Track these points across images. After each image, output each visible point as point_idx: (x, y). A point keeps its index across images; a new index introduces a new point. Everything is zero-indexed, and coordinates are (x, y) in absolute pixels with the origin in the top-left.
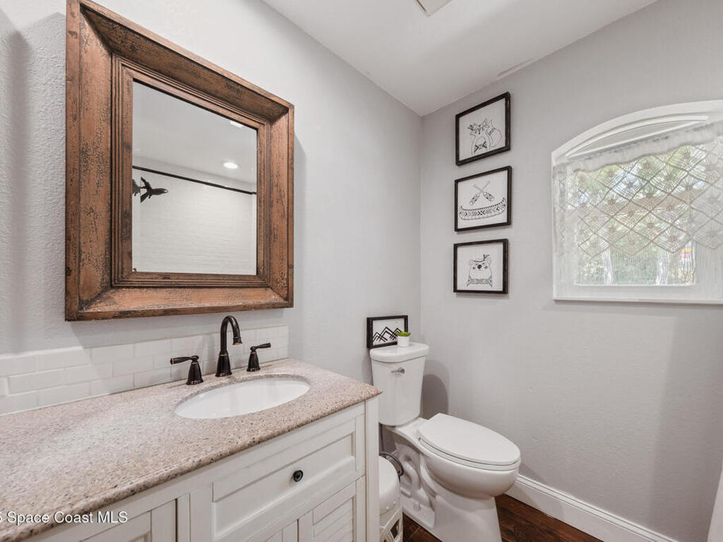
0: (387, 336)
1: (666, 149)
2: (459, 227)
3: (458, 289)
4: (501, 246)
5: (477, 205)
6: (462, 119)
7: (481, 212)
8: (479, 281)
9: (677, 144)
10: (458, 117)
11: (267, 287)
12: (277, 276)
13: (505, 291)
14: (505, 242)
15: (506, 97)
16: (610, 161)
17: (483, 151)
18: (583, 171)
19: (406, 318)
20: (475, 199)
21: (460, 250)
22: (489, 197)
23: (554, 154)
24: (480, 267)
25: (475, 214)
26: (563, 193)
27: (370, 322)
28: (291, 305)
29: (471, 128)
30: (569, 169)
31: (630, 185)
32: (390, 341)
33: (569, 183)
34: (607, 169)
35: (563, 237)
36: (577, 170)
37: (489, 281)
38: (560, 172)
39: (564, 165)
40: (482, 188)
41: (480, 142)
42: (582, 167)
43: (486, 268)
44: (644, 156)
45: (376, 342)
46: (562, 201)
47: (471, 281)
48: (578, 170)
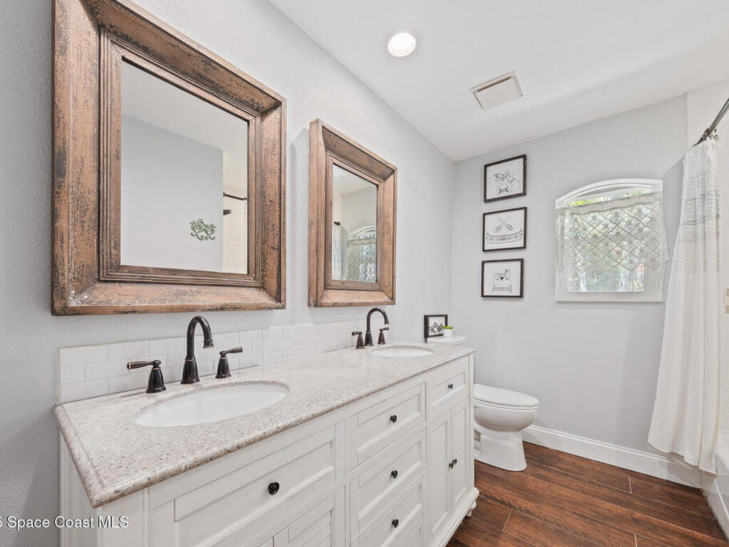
0: (435, 329)
1: (628, 205)
2: (486, 249)
3: (485, 294)
4: (519, 263)
5: (500, 233)
6: (488, 168)
7: (504, 238)
8: (501, 289)
9: (634, 203)
10: (486, 166)
11: (381, 290)
12: (387, 283)
13: (521, 296)
14: (522, 261)
15: (524, 157)
16: (594, 210)
17: (505, 194)
18: (577, 214)
19: (446, 317)
20: (498, 229)
21: (486, 265)
22: (510, 227)
23: (557, 201)
24: (502, 278)
25: (498, 240)
26: (563, 229)
27: (426, 318)
28: (394, 304)
29: (496, 176)
30: (567, 213)
31: (606, 226)
32: (437, 333)
33: (567, 221)
34: (592, 214)
35: (563, 258)
36: (572, 214)
37: (510, 289)
38: (561, 214)
39: (564, 209)
40: (504, 221)
41: (504, 187)
42: (576, 212)
43: (507, 279)
44: (614, 208)
45: (430, 334)
46: (563, 234)
47: (495, 288)
48: (574, 214)
